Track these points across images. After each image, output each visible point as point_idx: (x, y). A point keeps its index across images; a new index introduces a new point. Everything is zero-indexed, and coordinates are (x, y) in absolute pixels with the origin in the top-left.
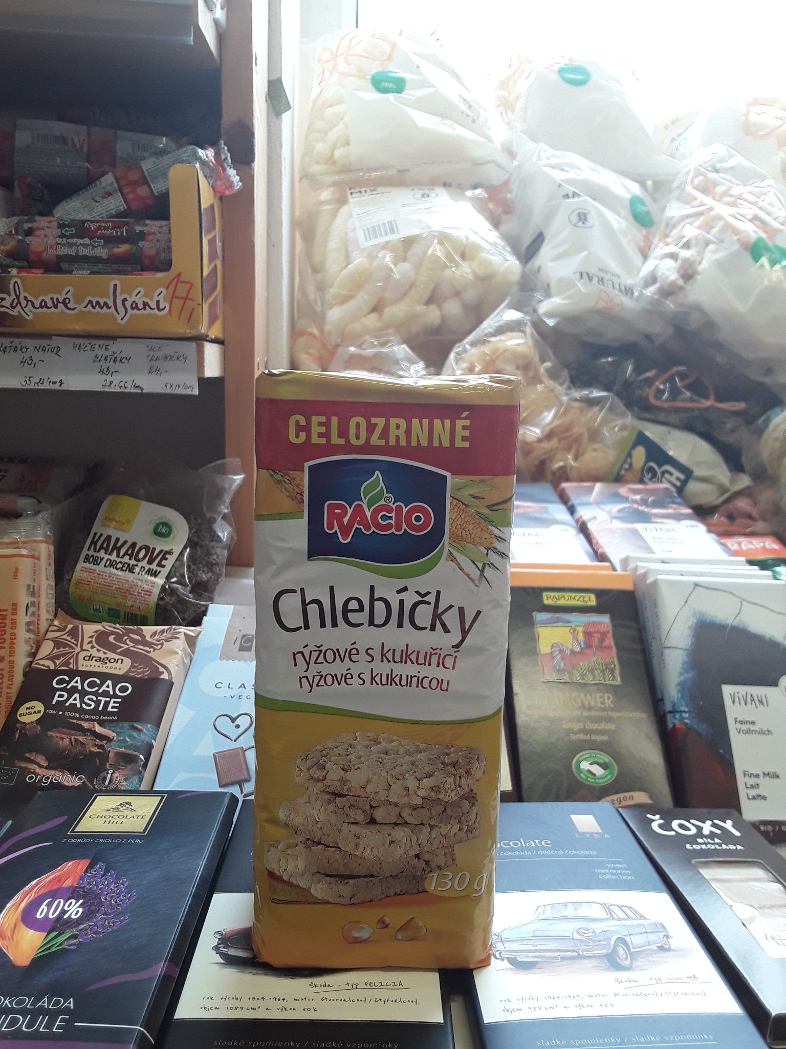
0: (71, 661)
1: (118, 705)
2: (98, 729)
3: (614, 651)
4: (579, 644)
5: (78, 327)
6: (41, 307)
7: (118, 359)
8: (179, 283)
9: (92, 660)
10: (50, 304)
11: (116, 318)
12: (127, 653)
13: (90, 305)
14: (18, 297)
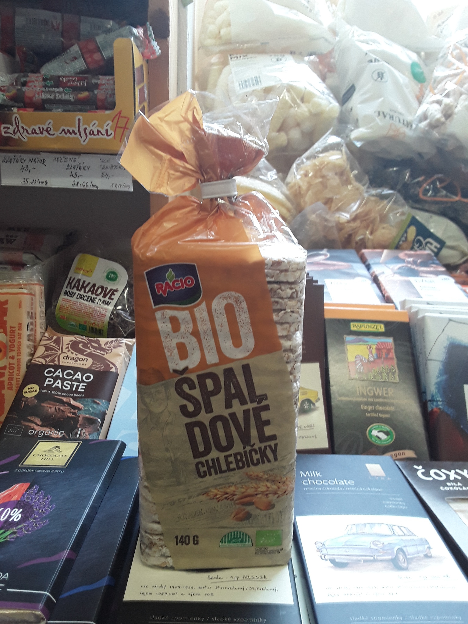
0: (56, 359)
1: (84, 387)
2: (72, 402)
3: (395, 361)
4: (373, 356)
5: (56, 146)
6: (33, 133)
7: (82, 168)
8: (120, 118)
9: (68, 359)
10: (38, 131)
11: (80, 141)
12: (90, 355)
13: (63, 132)
14: (18, 127)
